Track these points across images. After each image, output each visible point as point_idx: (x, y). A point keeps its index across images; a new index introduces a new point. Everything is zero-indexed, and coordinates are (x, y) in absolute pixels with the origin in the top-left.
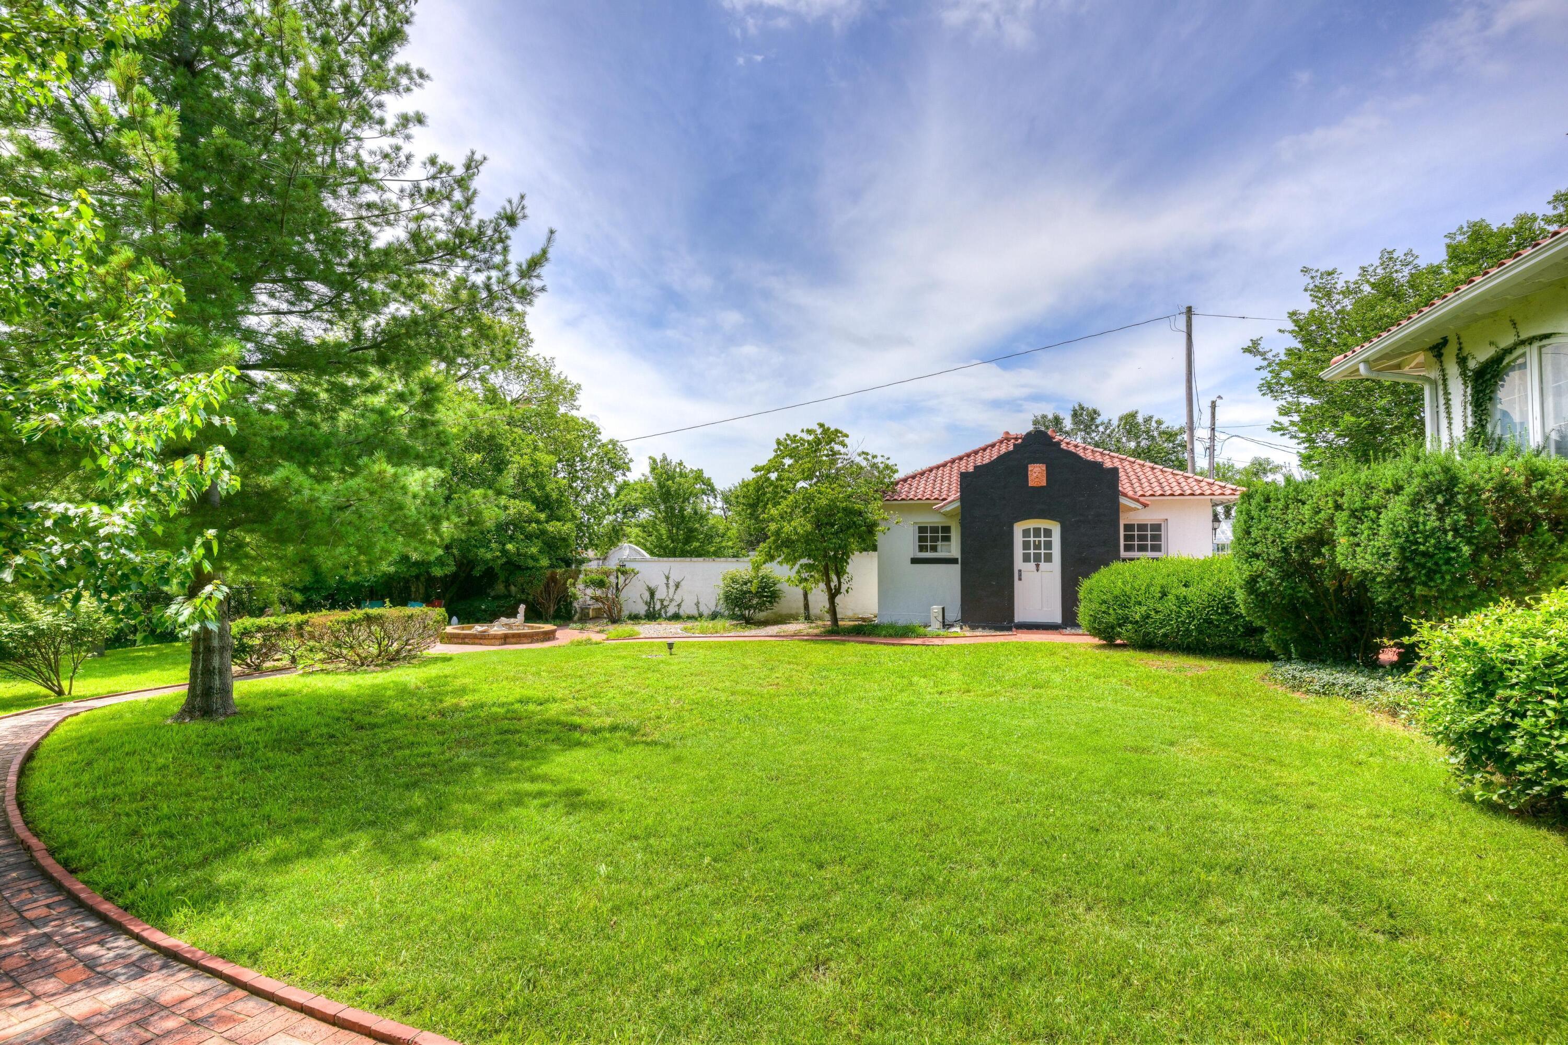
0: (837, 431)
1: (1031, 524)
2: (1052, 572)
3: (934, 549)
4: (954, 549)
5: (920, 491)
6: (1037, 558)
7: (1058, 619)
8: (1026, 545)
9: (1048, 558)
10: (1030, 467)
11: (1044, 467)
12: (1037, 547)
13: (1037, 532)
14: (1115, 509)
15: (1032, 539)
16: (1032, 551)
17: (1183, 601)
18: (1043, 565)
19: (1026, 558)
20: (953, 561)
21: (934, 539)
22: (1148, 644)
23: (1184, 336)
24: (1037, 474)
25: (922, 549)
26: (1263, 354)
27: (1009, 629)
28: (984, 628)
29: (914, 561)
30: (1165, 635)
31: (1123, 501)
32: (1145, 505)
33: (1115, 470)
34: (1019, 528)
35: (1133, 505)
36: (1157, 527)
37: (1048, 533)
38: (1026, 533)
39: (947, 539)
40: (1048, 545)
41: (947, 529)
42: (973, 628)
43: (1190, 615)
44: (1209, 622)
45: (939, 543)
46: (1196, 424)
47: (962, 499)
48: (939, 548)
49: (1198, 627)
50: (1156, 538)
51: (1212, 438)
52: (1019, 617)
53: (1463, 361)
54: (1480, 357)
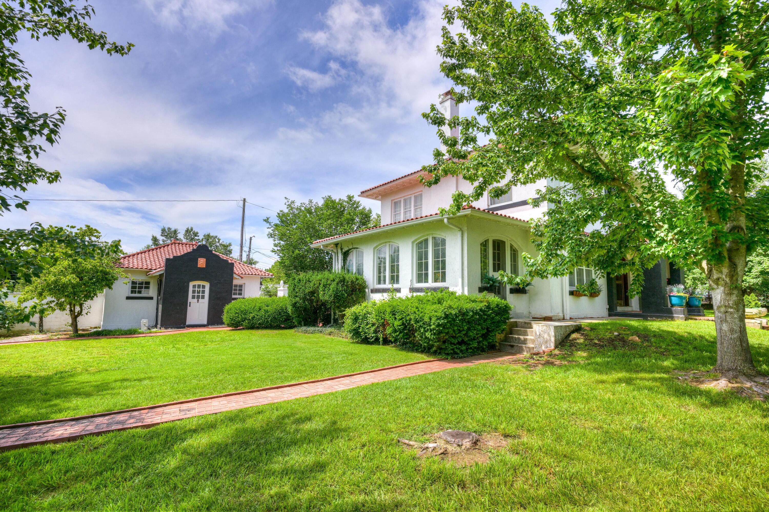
0: (95, 230)
1: (197, 283)
2: (205, 303)
3: (140, 292)
4: (153, 291)
5: (135, 263)
6: (198, 297)
7: (205, 322)
8: (194, 292)
9: (203, 297)
10: (199, 259)
11: (205, 260)
12: (199, 292)
13: (199, 286)
14: (232, 278)
15: (196, 289)
16: (196, 294)
17: (266, 311)
18: (200, 300)
19: (193, 297)
20: (151, 298)
21: (141, 288)
22: (252, 327)
23: (242, 210)
24: (202, 262)
25: (132, 292)
26: (269, 223)
27: (184, 328)
28: (172, 328)
29: (128, 298)
30: (260, 324)
31: (235, 276)
32: (242, 278)
33: (233, 264)
34: (191, 284)
35: (238, 277)
36: (241, 286)
37: (204, 287)
38: (194, 286)
39: (148, 288)
40: (203, 292)
41: (148, 283)
42: (166, 328)
43: (269, 316)
44: (274, 318)
45: (143, 290)
46: (244, 245)
47: (166, 270)
48: (143, 292)
49: (271, 321)
50: (241, 290)
51: (249, 251)
52: (188, 323)
53: (342, 249)
54: (345, 249)
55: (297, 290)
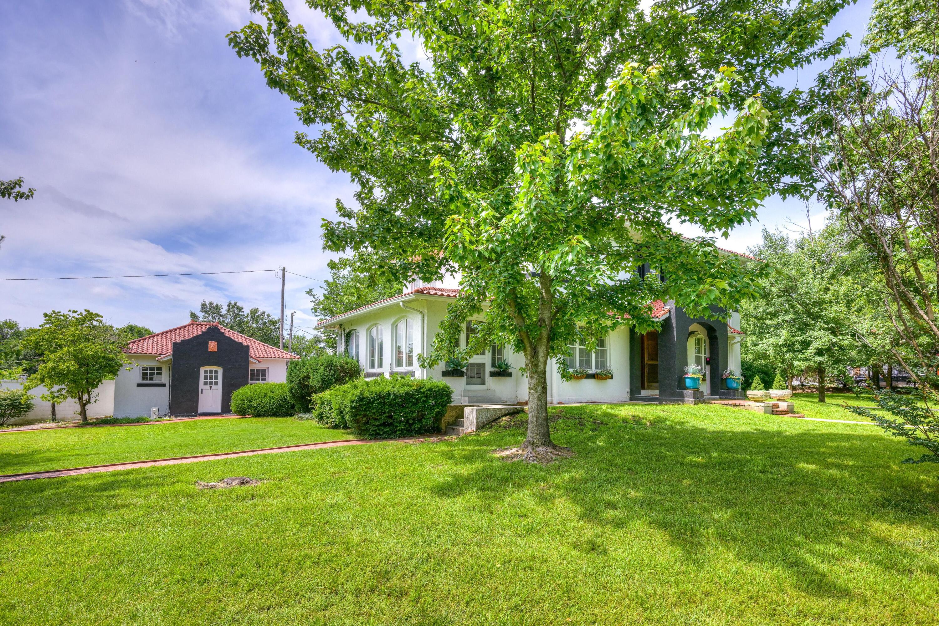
0: (96, 314)
1: (209, 368)
2: (218, 390)
3: (151, 379)
4: (165, 378)
5: (145, 348)
6: (211, 383)
7: (219, 410)
8: (206, 378)
9: (216, 383)
10: (210, 342)
11: (216, 343)
12: (211, 378)
13: (211, 372)
14: (247, 363)
15: (208, 375)
16: (208, 380)
17: (272, 398)
18: (213, 387)
19: (205, 384)
20: (164, 385)
21: (152, 374)
22: (258, 415)
23: (281, 281)
24: (213, 346)
25: (143, 379)
26: (314, 296)
27: (196, 416)
28: (182, 416)
29: (139, 385)
30: (265, 411)
31: (251, 359)
32: (260, 362)
33: (248, 347)
34: (202, 370)
35: (255, 361)
36: (264, 371)
37: (216, 372)
38: (206, 372)
39: (160, 374)
40: (216, 378)
41: (160, 369)
42: (176, 416)
43: (274, 403)
44: (280, 405)
45: (155, 376)
47: (174, 355)
48: (154, 379)
49: (276, 407)
50: (264, 375)
51: (291, 330)
52: (200, 411)
53: (344, 330)
54: (347, 331)
55: (292, 375)
